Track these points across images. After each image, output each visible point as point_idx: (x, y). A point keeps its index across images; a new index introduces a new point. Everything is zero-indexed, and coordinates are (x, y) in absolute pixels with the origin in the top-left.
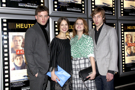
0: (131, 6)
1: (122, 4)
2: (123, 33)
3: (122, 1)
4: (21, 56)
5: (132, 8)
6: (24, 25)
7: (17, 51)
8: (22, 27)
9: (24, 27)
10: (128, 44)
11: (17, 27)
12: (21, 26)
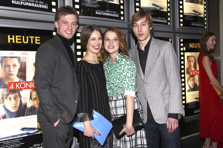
0: (194, 11)
1: (181, 7)
2: (182, 54)
3: (181, 2)
4: (17, 94)
5: (195, 14)
6: (22, 38)
7: (10, 84)
8: (18, 41)
9: (22, 41)
10: (191, 71)
11: (9, 42)
12: (17, 39)
